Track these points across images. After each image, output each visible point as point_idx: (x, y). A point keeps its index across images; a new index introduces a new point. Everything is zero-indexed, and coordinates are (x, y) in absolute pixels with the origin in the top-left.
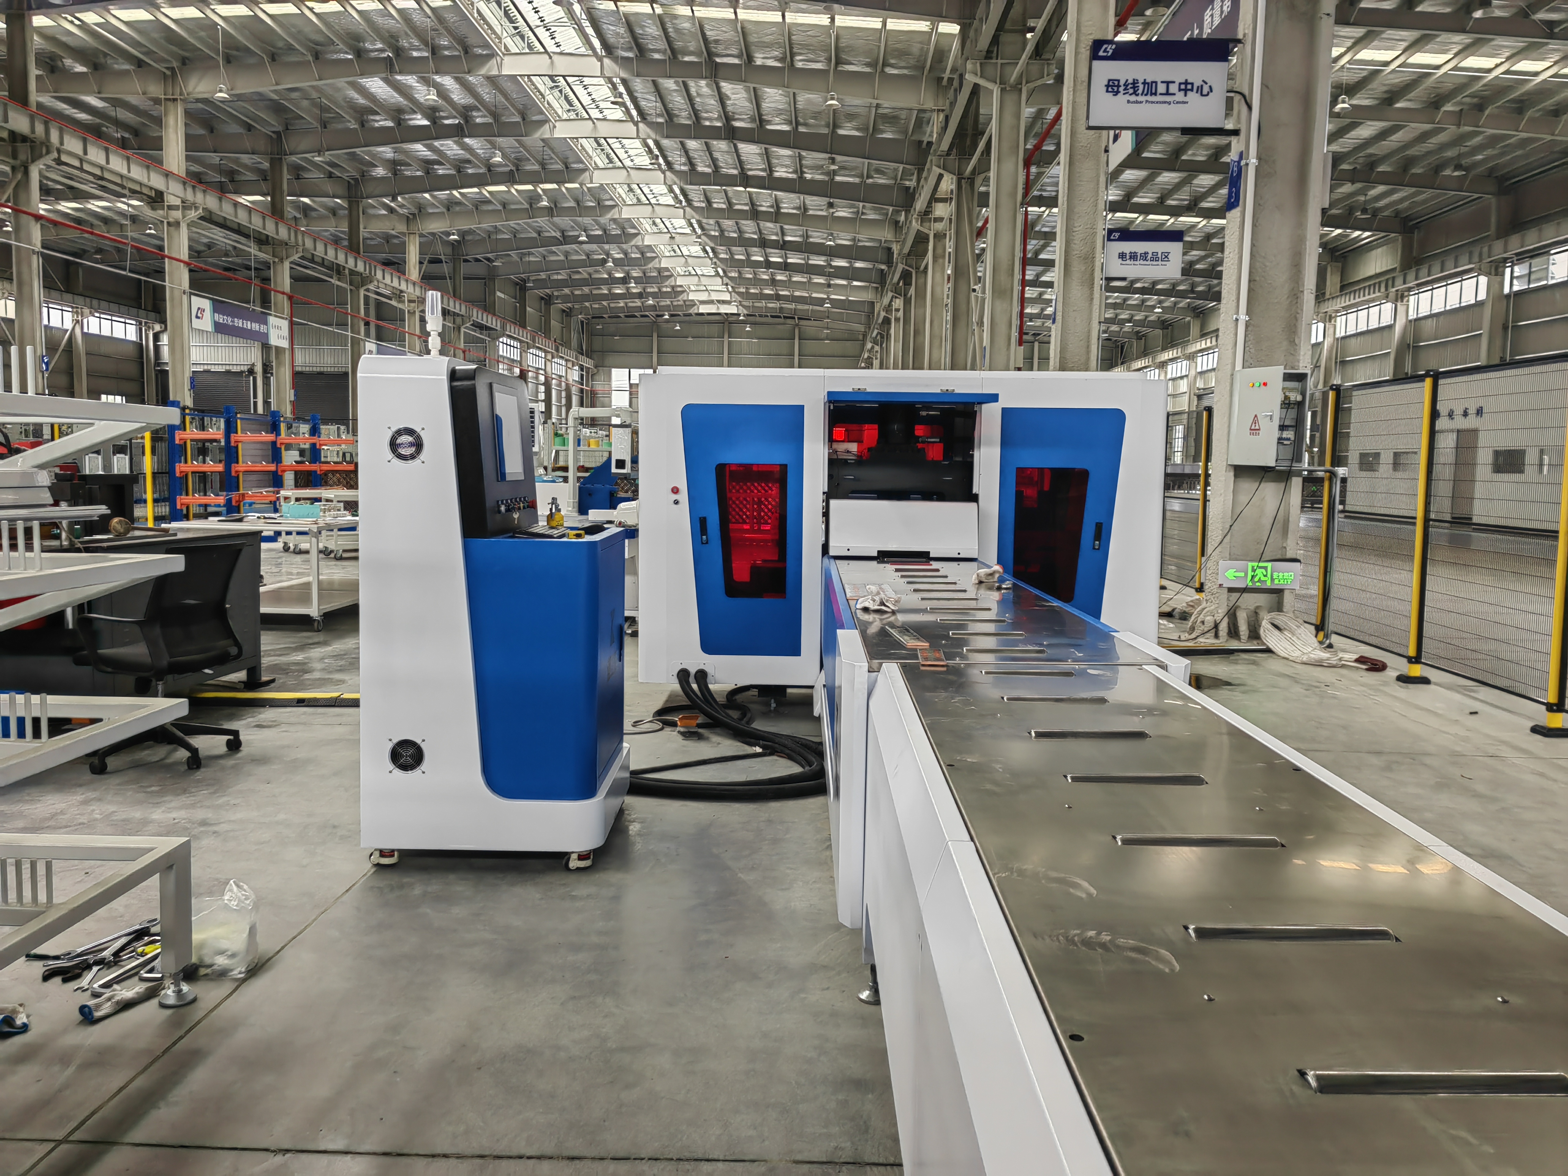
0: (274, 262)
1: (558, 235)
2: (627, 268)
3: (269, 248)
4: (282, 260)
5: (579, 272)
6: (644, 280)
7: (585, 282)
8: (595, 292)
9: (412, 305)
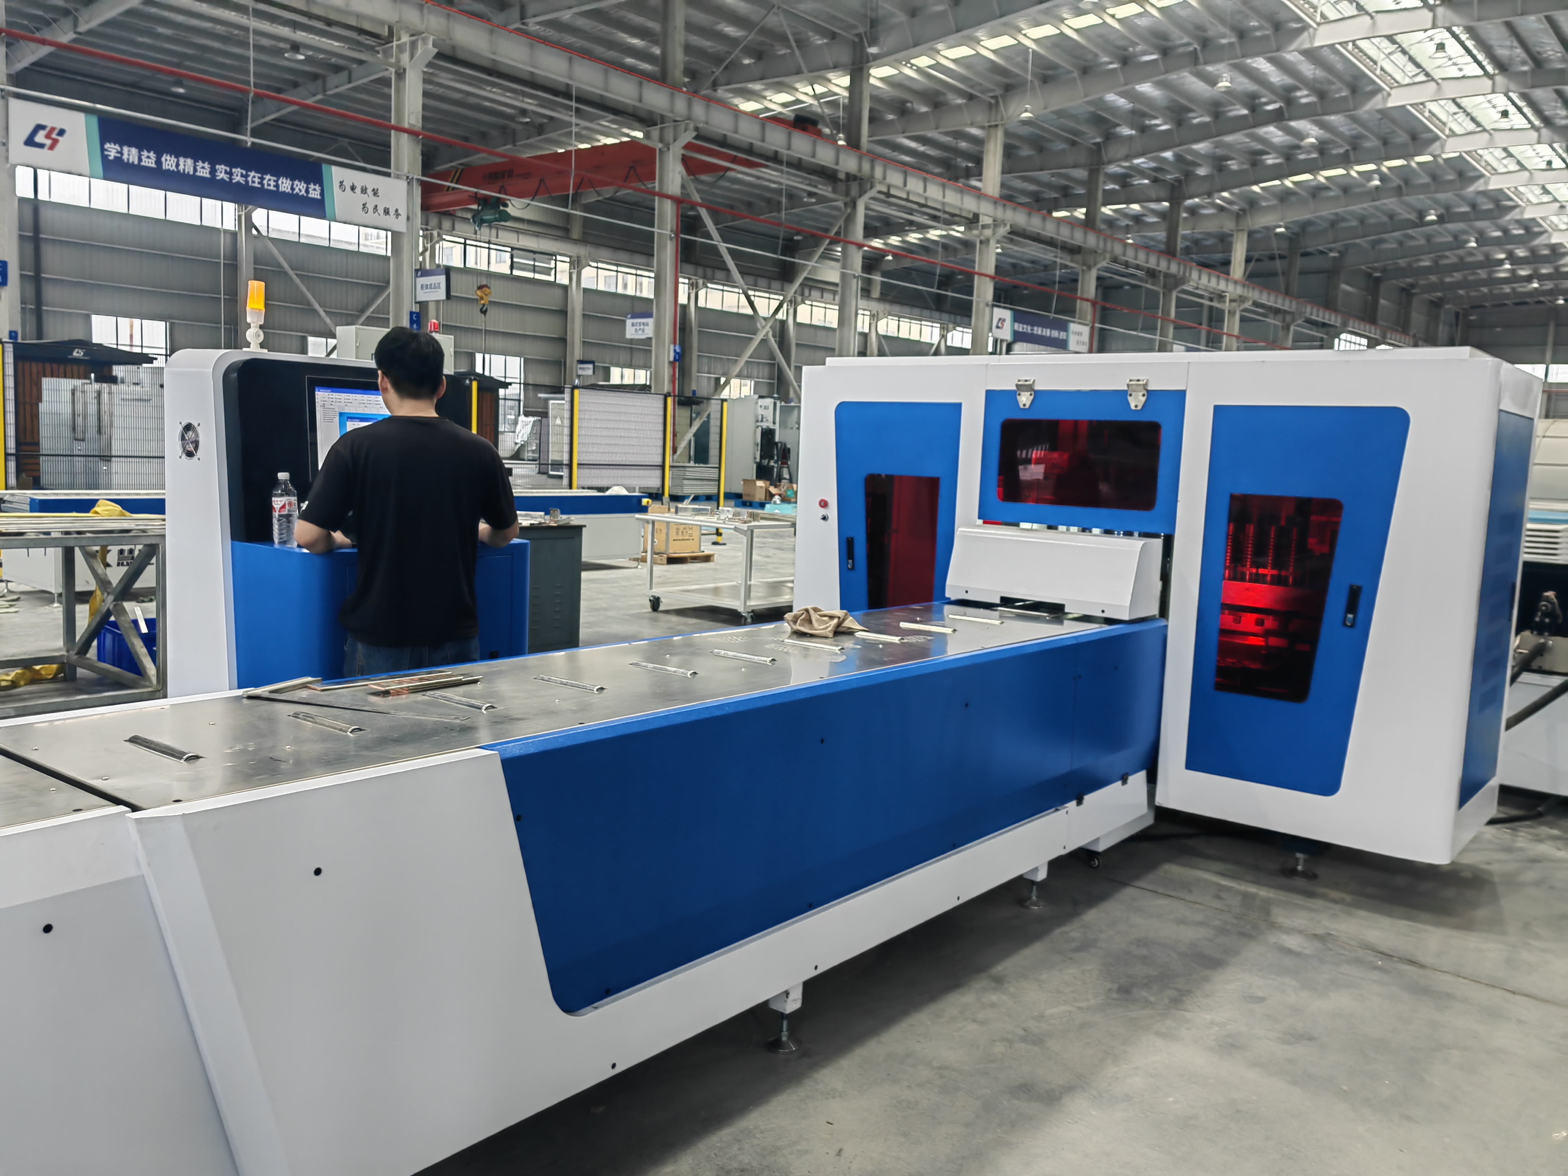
0: (1083, 270)
1: (1413, 217)
2: (1509, 247)
3: (1079, 257)
4: (1089, 268)
5: (1447, 257)
6: (1535, 258)
7: (1454, 268)
8: (1471, 278)
9: (1234, 304)
